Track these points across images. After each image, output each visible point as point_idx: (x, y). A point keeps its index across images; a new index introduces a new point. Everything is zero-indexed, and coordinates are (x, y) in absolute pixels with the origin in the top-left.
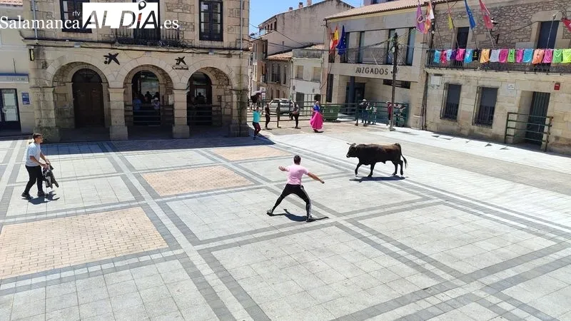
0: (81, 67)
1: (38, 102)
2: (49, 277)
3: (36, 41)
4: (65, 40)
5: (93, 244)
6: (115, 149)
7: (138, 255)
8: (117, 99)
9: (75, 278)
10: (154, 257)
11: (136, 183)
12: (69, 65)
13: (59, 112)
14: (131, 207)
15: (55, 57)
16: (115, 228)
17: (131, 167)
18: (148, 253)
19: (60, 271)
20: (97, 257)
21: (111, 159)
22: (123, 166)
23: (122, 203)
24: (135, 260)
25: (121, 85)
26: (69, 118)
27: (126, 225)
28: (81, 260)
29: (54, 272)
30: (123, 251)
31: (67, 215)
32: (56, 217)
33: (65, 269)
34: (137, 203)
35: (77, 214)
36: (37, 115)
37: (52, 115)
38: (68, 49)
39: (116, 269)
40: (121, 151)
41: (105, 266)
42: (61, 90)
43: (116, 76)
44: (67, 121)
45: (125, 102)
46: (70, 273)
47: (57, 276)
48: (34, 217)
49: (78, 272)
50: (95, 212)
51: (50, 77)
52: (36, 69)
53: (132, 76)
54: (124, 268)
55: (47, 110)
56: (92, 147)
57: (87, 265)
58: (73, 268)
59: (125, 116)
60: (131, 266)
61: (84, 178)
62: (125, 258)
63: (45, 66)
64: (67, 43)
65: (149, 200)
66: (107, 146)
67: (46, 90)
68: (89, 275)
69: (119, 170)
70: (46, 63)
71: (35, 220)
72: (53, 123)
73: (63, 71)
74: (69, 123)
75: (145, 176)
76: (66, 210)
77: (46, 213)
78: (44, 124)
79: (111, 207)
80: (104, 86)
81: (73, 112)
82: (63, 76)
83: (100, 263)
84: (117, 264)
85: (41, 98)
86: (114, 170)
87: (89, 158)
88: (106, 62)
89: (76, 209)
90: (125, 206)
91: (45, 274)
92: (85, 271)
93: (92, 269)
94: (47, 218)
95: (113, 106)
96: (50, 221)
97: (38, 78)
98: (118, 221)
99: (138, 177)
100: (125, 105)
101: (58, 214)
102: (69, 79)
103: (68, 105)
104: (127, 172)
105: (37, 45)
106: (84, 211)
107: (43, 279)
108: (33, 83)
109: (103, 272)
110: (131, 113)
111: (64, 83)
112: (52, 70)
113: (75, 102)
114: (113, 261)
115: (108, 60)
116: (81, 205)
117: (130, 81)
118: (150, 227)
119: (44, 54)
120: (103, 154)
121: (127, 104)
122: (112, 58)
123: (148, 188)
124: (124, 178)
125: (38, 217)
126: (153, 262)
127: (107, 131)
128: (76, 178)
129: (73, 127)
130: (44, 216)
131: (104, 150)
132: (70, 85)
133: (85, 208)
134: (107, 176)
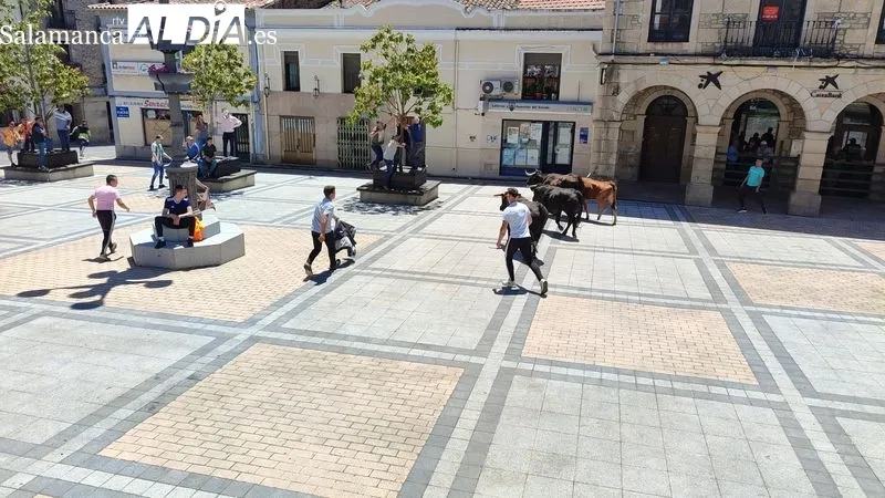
0: (666, 93)
1: (599, 141)
2: (587, 374)
3: (612, 57)
4: (649, 55)
5: (646, 345)
6: (690, 219)
7: (708, 382)
8: (706, 143)
9: (620, 386)
10: (734, 392)
11: (717, 276)
12: (647, 90)
13: (622, 156)
14: (704, 308)
15: (634, 78)
16: (678, 333)
17: (711, 250)
18: (724, 384)
19: (602, 369)
20: (650, 367)
21: (682, 233)
22: (699, 245)
23: (692, 299)
24: (704, 388)
25: (717, 121)
26: (632, 166)
27: (695, 334)
28: (627, 364)
29: (593, 368)
30: (685, 369)
31: (616, 300)
32: (603, 298)
33: (608, 370)
34: (714, 305)
35: (628, 301)
36: (593, 159)
37: (613, 160)
38: (650, 67)
39: (674, 392)
40: (699, 222)
41: (659, 383)
42: (628, 126)
43: (711, 109)
44: (629, 170)
45: (717, 147)
46: (613, 377)
47: (597, 375)
48: (577, 292)
49: (623, 378)
50: (653, 304)
51: (620, 107)
52: (605, 97)
53: (736, 107)
54: (687, 394)
55: (608, 154)
56: (657, 211)
57: (635, 373)
58: (618, 371)
59: (714, 170)
60: (695, 395)
61: (641, 253)
62: (687, 380)
63: (617, 91)
64: (652, 59)
65: (734, 305)
66: (678, 213)
67: (611, 125)
68: (637, 387)
69: (692, 250)
70: (618, 87)
71: (577, 296)
72: (612, 171)
73: (636, 99)
74: (632, 173)
75: (732, 267)
76: (614, 292)
77: (591, 290)
79: (676, 302)
80: (690, 121)
81: (638, 158)
82: (636, 105)
83: (653, 376)
84: (677, 385)
85: (604, 136)
86: (685, 249)
87: (651, 226)
88: (700, 86)
89: (628, 293)
90: (696, 306)
91: (583, 367)
92: (632, 380)
93: (641, 381)
94: (590, 297)
95: (698, 152)
96: (594, 301)
97: (605, 108)
98: (684, 326)
99: (721, 266)
100: (717, 153)
101: (605, 295)
102: (643, 110)
103: (634, 147)
104: (704, 255)
105: (613, 63)
106: (637, 298)
107: (579, 373)
108: (596, 115)
109: (655, 390)
110: (723, 166)
111: (635, 116)
112: (624, 97)
113: (645, 144)
114: (670, 378)
115: (704, 83)
116: (632, 289)
117: (731, 115)
118: (732, 346)
119: (618, 74)
120: (671, 222)
121: (720, 150)
122: (712, 78)
123: (735, 286)
124: (700, 264)
125: (581, 292)
126: (729, 399)
127: (683, 191)
128: (632, 252)
129: (635, 179)
130: (587, 293)
131: (674, 218)
132: (642, 119)
133: (640, 295)
134: (673, 255)
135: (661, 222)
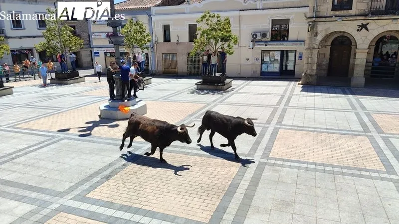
0: (341, 34)
1: (308, 58)
2: (301, 165)
3: (314, 19)
4: (332, 17)
5: (329, 153)
6: (353, 93)
7: (360, 170)
8: (361, 57)
9: (316, 170)
10: (373, 174)
11: (366, 119)
12: (331, 33)
13: (319, 65)
14: (359, 135)
15: (324, 29)
16: (346, 147)
17: (363, 108)
18: (368, 170)
19: (307, 163)
20: (331, 162)
21: (349, 100)
22: (357, 106)
23: (353, 131)
24: (359, 172)
25: (367, 46)
26: (324, 70)
27: (354, 147)
28: (320, 161)
29: (304, 162)
30: (349, 163)
31: (315, 131)
32: (309, 131)
33: (311, 163)
34: (364, 134)
35: (321, 132)
36: (305, 67)
37: (315, 67)
38: (333, 22)
39: (343, 174)
40: (357, 95)
41: (336, 169)
42: (323, 51)
43: (363, 41)
44: (323, 72)
45: (367, 59)
46: (313, 166)
47: (305, 165)
48: (296, 128)
49: (318, 167)
50: (333, 133)
51: (318, 42)
52: (310, 38)
53: (376, 40)
54: (350, 175)
55: (312, 64)
56: (336, 90)
57: (324, 165)
58: (315, 164)
59: (365, 70)
60: (353, 175)
61: (328, 110)
62: (349, 168)
63: (316, 35)
64: (334, 19)
65: (374, 133)
66: (347, 91)
67: (314, 51)
68: (325, 171)
69: (354, 108)
70: (317, 33)
72: (314, 73)
73: (326, 37)
74: (324, 73)
75: (374, 116)
76: (315, 128)
77: (303, 127)
78: (308, 72)
79: (345, 132)
80: (353, 47)
81: (328, 66)
82: (326, 41)
83: (333, 166)
84: (344, 171)
85: (310, 56)
86: (350, 108)
87: (333, 97)
88: (358, 30)
89: (321, 128)
90: (355, 134)
91: (299, 162)
92: (322, 168)
93: (327, 168)
94: (303, 130)
95: (357, 62)
96: (305, 132)
97: (310, 43)
98: (348, 143)
99: (368, 115)
100: (367, 62)
101: (310, 129)
102: (329, 43)
103: (325, 61)
104: (360, 110)
105: (314, 22)
106: (326, 131)
107: (297, 165)
108: (307, 46)
109: (334, 173)
110: (370, 68)
111: (326, 46)
112: (320, 38)
113: (330, 59)
114: (341, 167)
115: (360, 29)
116: (324, 127)
117: (374, 44)
118: (373, 153)
119: (317, 27)
120: (343, 95)
121: (368, 61)
122: (364, 26)
123: (375, 124)
124: (357, 114)
125: (298, 128)
126: (371, 178)
127: (349, 81)
128: (324, 109)
129: (326, 76)
130: (302, 128)
131: (345, 93)
132: (329, 48)
133: (327, 129)
134: (344, 110)
135: (338, 95)
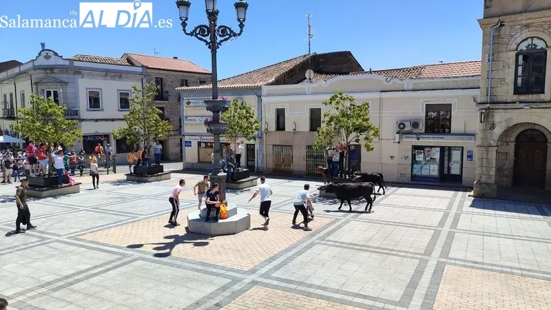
0: (529, 127)
1: (482, 159)
3: (488, 105)
4: (515, 103)
12: (515, 125)
13: (499, 170)
15: (503, 119)
26: (507, 177)
31: (502, 272)
32: (492, 270)
35: (512, 273)
36: (478, 171)
37: (493, 172)
38: (517, 110)
42: (503, 149)
44: (505, 179)
48: (472, 265)
50: (533, 277)
51: (496, 137)
52: (484, 130)
55: (488, 168)
56: (529, 208)
61: (519, 238)
63: (493, 127)
64: (518, 105)
66: (546, 210)
67: (490, 149)
70: (494, 124)
71: (472, 267)
72: (493, 180)
73: (507, 132)
74: (507, 181)
76: (502, 266)
77: (483, 264)
78: (484, 179)
80: (550, 145)
81: (512, 171)
82: (507, 136)
85: (485, 156)
87: (526, 219)
89: (511, 268)
94: (483, 269)
96: (486, 272)
97: (485, 138)
101: (494, 268)
102: (513, 139)
103: (508, 163)
105: (489, 109)
106: (519, 272)
108: (479, 142)
111: (508, 142)
112: (498, 131)
113: (516, 162)
116: (517, 265)
119: (493, 116)
120: (541, 217)
125: (476, 265)
128: (512, 237)
129: (510, 185)
130: (480, 266)
131: (544, 214)
132: (512, 145)
133: (521, 269)
134: (545, 241)
135: (533, 216)
